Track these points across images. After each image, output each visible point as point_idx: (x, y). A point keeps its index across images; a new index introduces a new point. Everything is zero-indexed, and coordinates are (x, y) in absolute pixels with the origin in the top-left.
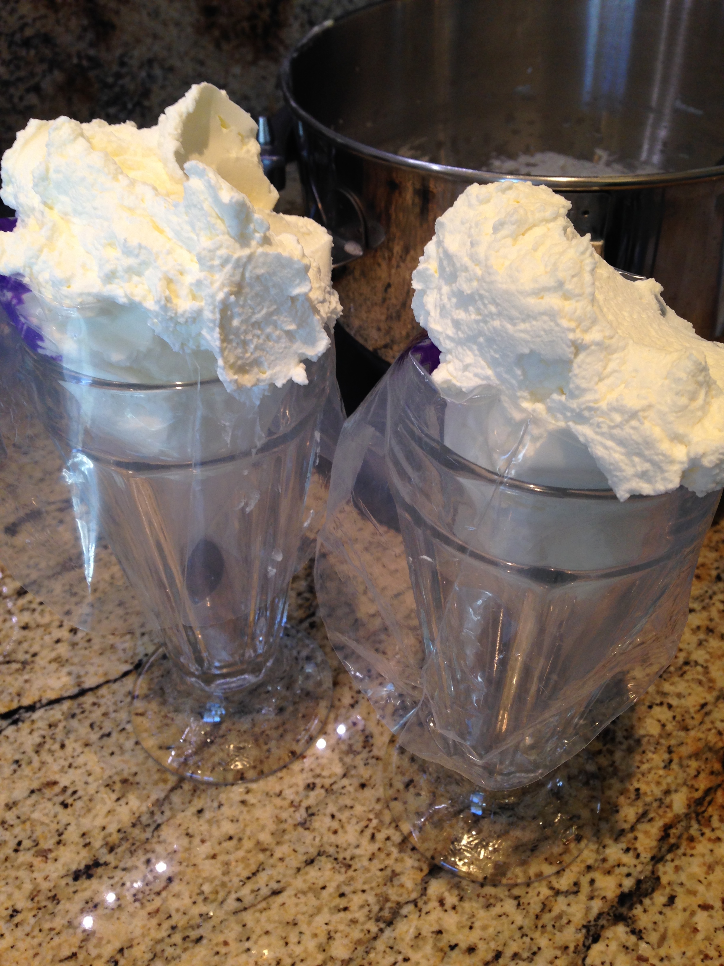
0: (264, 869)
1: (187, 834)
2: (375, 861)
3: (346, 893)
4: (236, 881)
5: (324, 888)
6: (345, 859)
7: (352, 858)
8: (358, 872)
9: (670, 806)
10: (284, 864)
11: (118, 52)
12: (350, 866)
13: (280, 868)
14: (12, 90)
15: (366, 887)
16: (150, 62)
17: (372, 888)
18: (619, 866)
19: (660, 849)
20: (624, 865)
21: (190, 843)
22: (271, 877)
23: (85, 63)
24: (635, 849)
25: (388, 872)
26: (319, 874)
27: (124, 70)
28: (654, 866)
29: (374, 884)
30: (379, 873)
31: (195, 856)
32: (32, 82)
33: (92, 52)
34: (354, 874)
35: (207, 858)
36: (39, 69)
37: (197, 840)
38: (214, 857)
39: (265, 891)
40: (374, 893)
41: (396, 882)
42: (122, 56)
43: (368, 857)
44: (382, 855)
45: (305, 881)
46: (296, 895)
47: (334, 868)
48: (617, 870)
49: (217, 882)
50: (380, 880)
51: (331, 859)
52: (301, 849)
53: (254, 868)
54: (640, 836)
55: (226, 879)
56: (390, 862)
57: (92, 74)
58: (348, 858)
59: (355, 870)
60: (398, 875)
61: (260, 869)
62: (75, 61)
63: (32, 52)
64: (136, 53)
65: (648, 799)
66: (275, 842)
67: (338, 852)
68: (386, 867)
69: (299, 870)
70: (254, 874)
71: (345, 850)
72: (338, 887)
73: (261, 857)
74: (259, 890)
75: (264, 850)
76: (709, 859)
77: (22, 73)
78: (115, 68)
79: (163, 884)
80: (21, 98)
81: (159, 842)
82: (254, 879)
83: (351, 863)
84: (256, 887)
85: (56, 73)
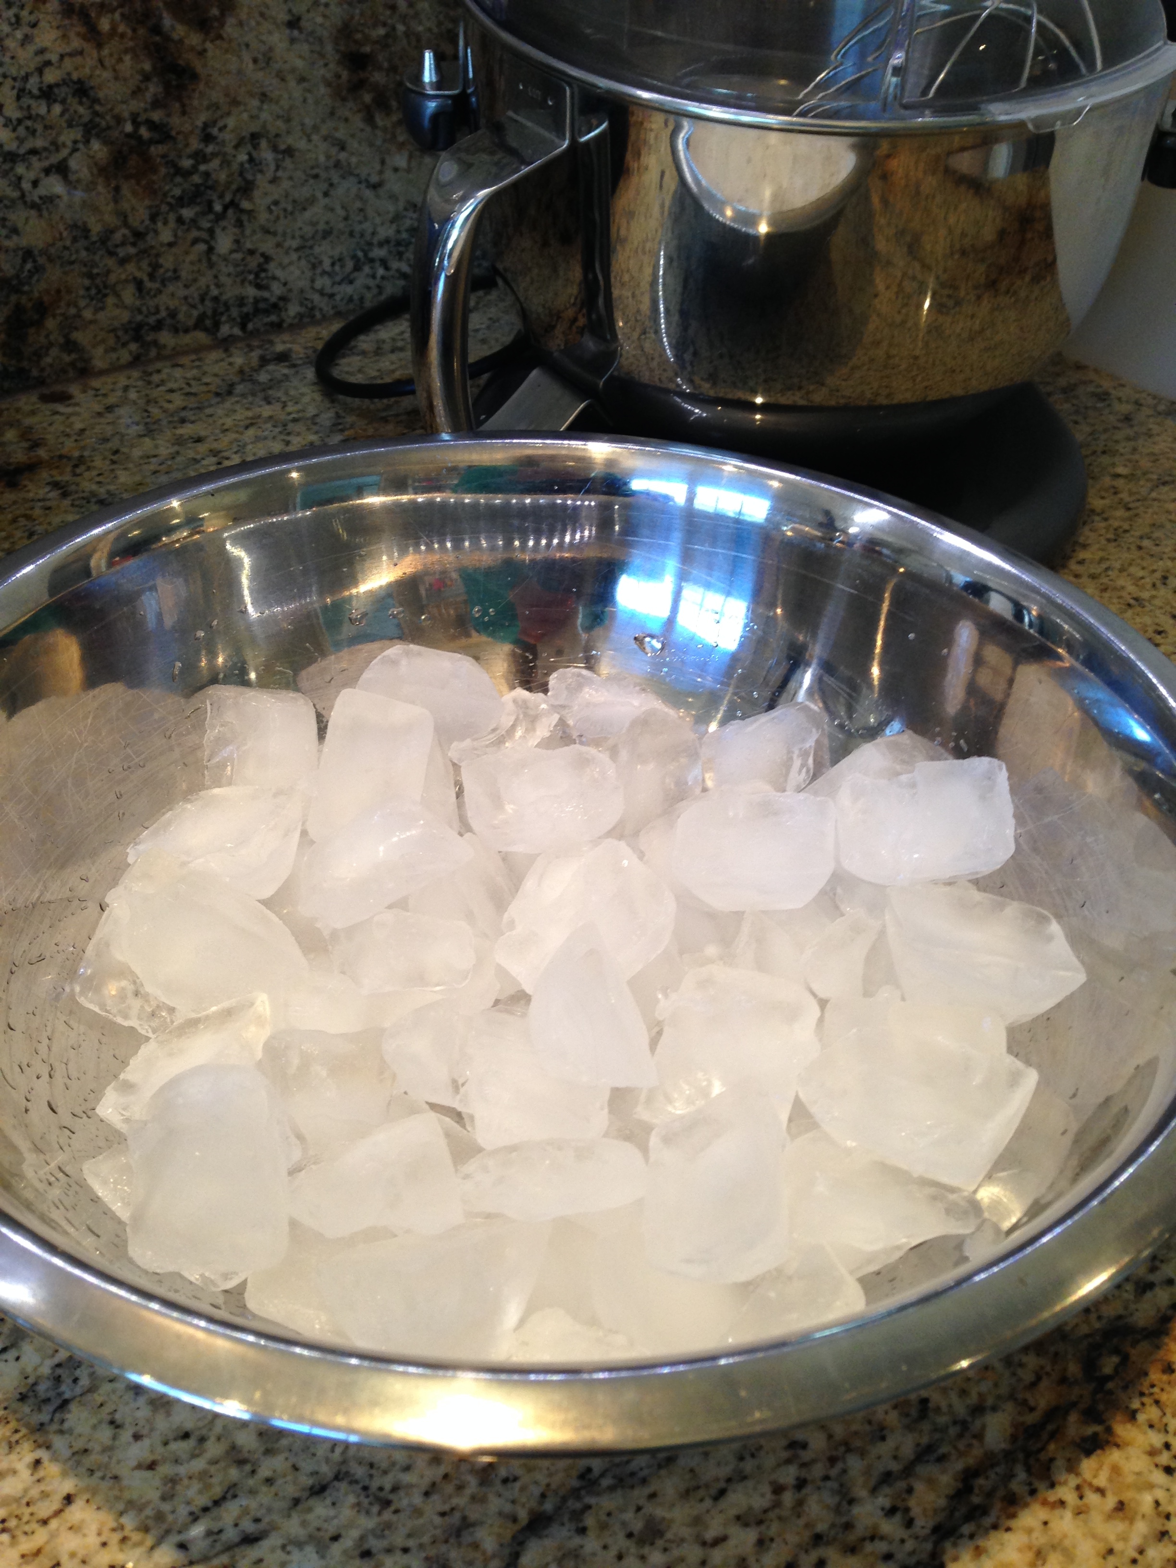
0: (235, 1496)
1: (112, 1422)
2: (435, 1497)
3: (374, 1550)
4: (183, 1511)
5: (335, 1538)
6: (381, 1489)
7: (395, 1489)
8: (402, 1515)
9: (979, 1436)
10: (273, 1489)
11: (202, 118)
12: (387, 1503)
13: (265, 1496)
14: (20, 169)
15: (411, 1543)
16: (255, 137)
17: (421, 1546)
18: (872, 1538)
19: (952, 1512)
20: (882, 1538)
21: (114, 1438)
22: (245, 1511)
23: (144, 132)
24: (907, 1510)
25: (456, 1518)
26: (332, 1512)
27: (210, 149)
28: (936, 1544)
29: (426, 1539)
30: (438, 1520)
31: (119, 1462)
32: (55, 159)
33: (156, 116)
34: (394, 1518)
35: (139, 1467)
36: (68, 137)
37: (126, 1435)
38: (151, 1466)
39: (231, 1535)
40: (424, 1555)
41: (466, 1538)
42: (206, 125)
43: (424, 1489)
44: (449, 1488)
45: (304, 1524)
46: (283, 1547)
47: (358, 1504)
48: (869, 1547)
49: (149, 1512)
50: (438, 1532)
51: (358, 1487)
52: (307, 1466)
53: (217, 1491)
54: (919, 1487)
55: (166, 1507)
56: (460, 1501)
57: (155, 150)
58: (388, 1487)
59: (396, 1511)
60: (473, 1525)
61: (229, 1496)
62: (129, 128)
63: (57, 109)
64: (231, 122)
65: (942, 1420)
66: (262, 1449)
67: (371, 1476)
68: (453, 1509)
69: (296, 1502)
70: (217, 1503)
71: (385, 1472)
72: (362, 1538)
73: (234, 1473)
74: (220, 1531)
75: (241, 1462)
76: (1039, 1538)
77: (39, 143)
78: (195, 144)
79: (56, 1505)
80: (35, 183)
81: (61, 1432)
82: (215, 1512)
83: (391, 1497)
84: (216, 1527)
85: (96, 145)
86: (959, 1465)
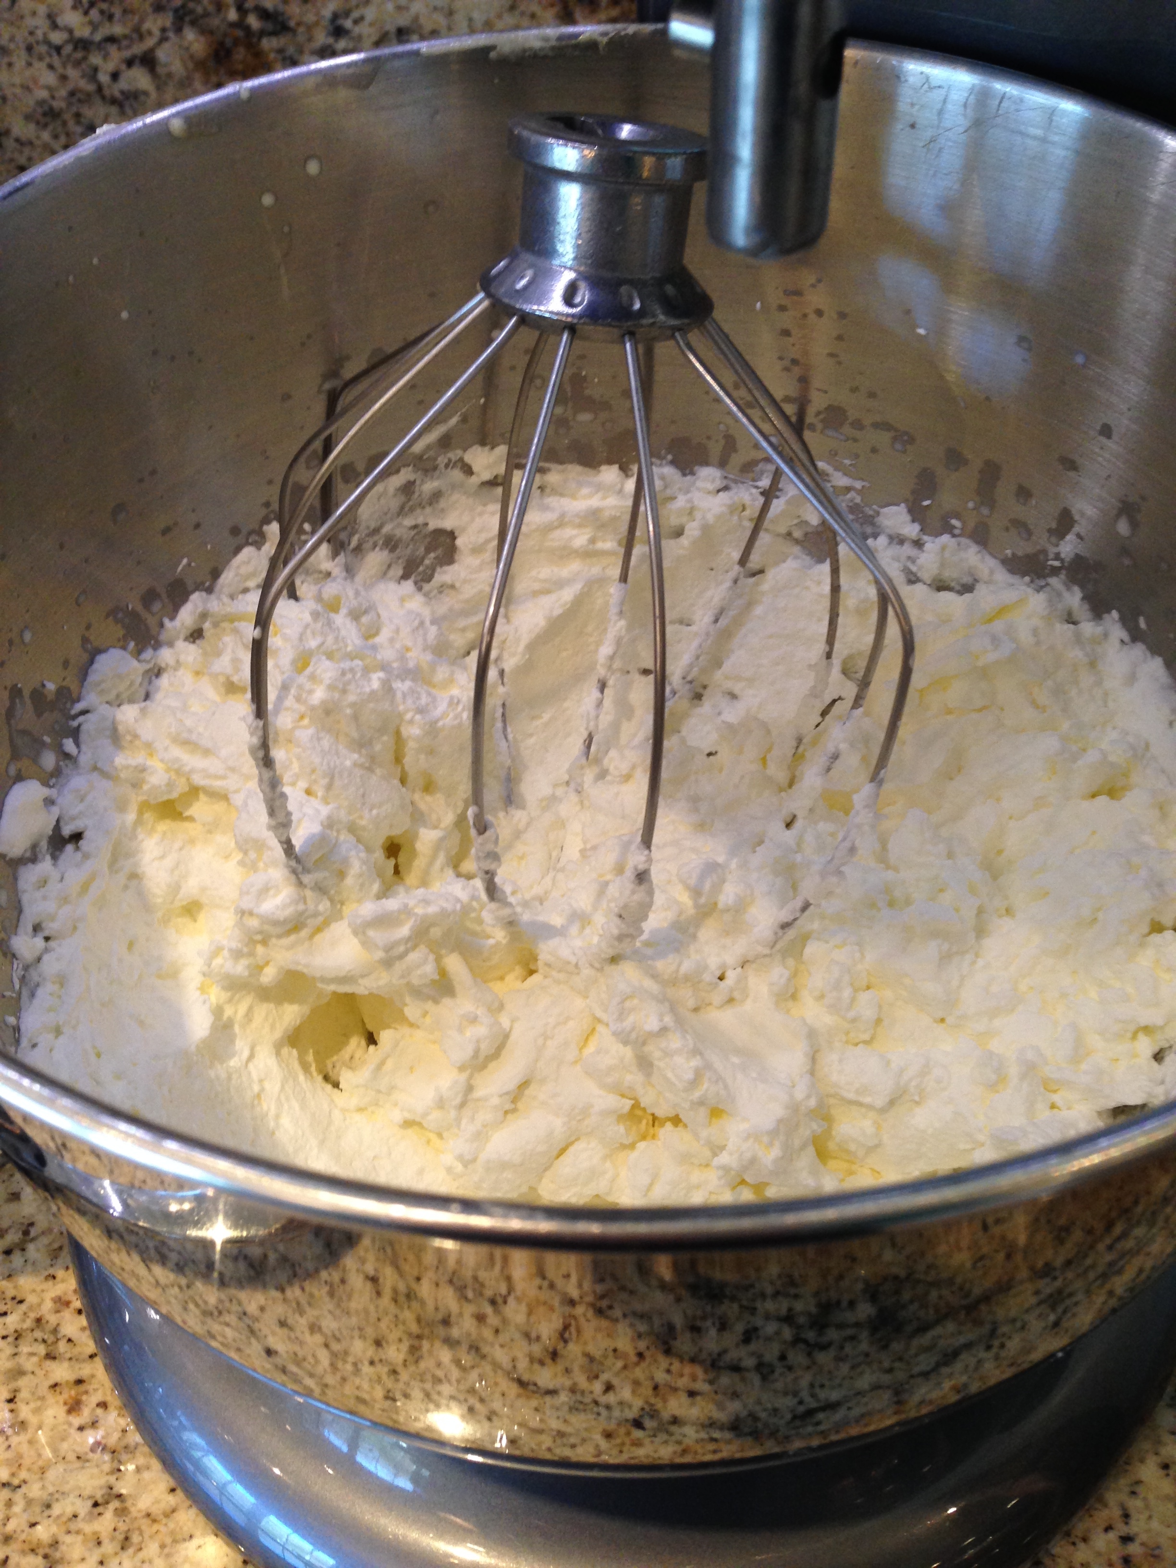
11: (329, 8)
14: (95, 59)
23: (253, 21)
32: (138, 49)
36: (154, 24)
42: (335, 16)
77: (118, 29)
80: (115, 76)
85: (190, 35)
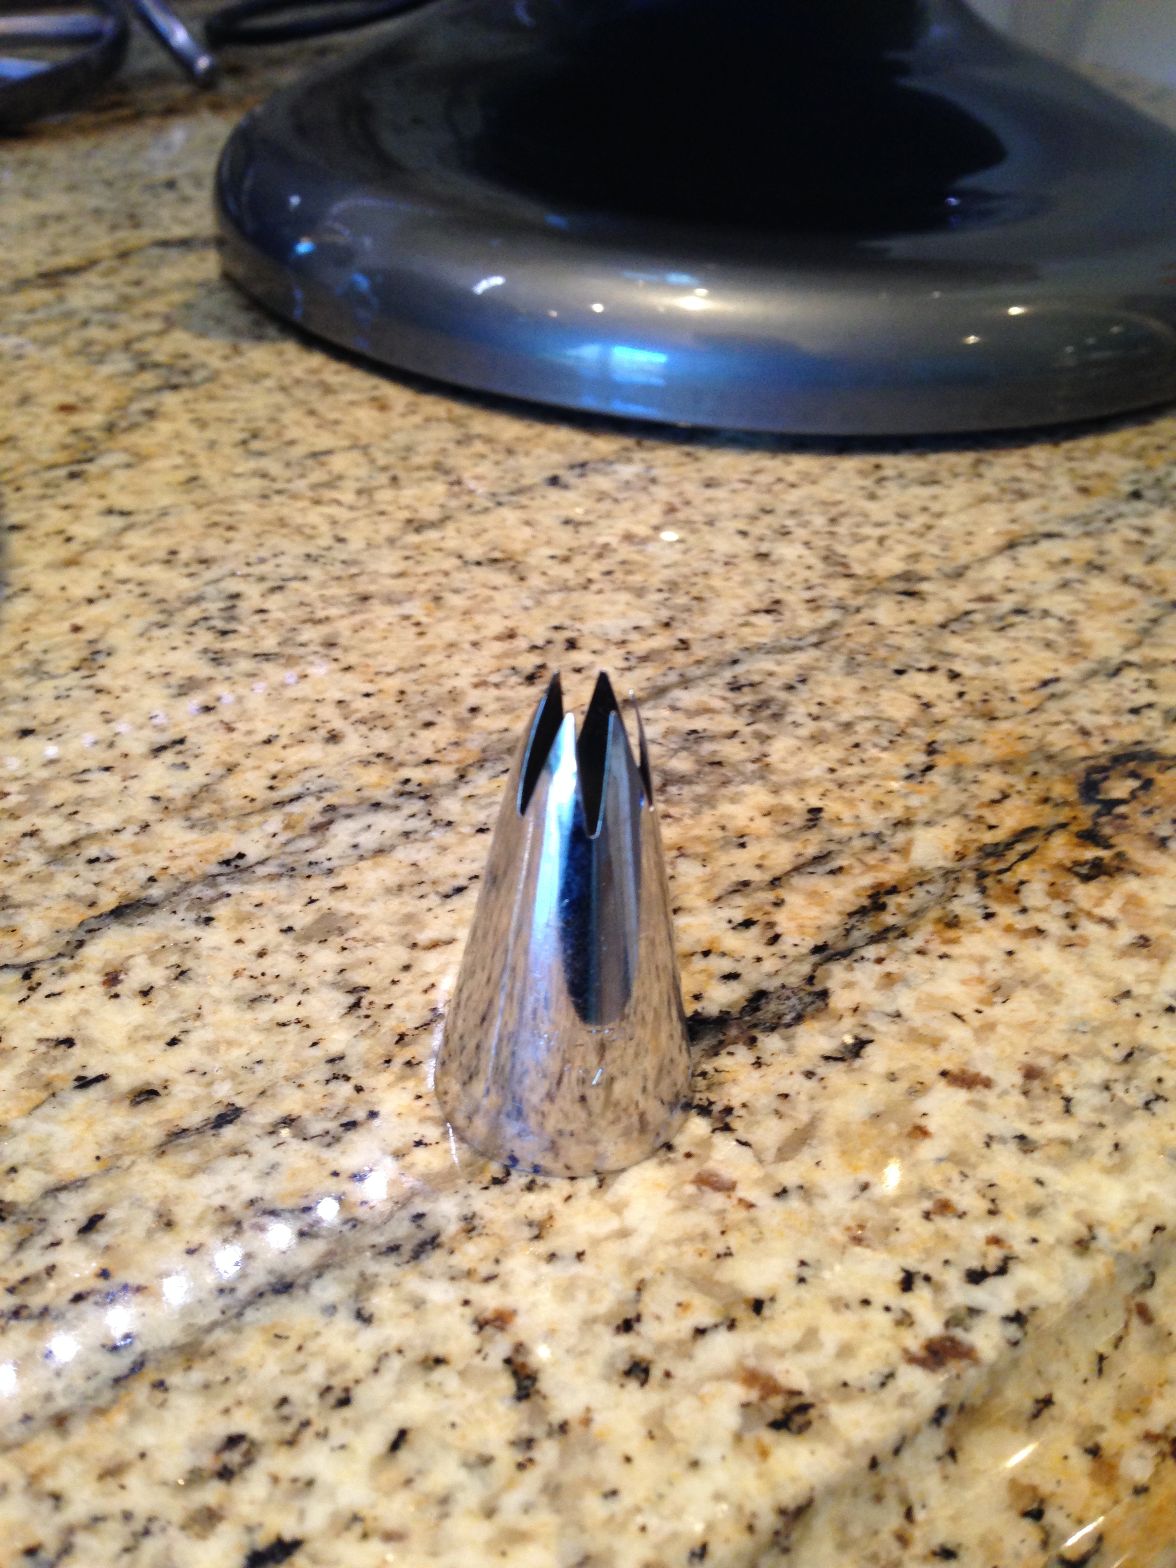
86: (867, 880)
